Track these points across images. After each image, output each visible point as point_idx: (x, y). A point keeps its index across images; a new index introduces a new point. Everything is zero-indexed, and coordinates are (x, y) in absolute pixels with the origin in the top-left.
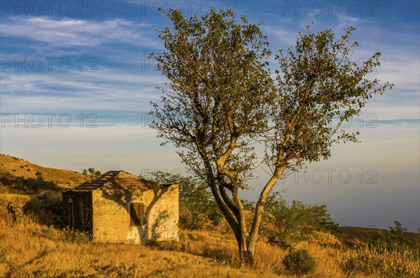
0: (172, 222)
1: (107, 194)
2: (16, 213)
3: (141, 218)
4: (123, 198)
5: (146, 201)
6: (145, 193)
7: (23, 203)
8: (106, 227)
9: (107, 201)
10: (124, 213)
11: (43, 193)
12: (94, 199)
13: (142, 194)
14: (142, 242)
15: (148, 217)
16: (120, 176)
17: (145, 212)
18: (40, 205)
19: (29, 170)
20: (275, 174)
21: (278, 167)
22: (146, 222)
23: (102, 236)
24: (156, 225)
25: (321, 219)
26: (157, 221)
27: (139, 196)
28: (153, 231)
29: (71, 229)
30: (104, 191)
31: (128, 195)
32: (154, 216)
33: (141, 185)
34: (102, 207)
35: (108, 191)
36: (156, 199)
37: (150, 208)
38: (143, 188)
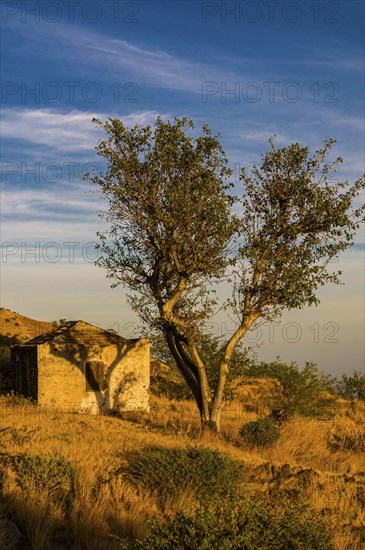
0: (141, 388)
1: (56, 350)
3: (100, 381)
4: (77, 355)
5: (107, 360)
6: (106, 349)
8: (55, 392)
9: (56, 359)
10: (77, 375)
12: (40, 356)
13: (102, 351)
14: (101, 411)
15: (109, 380)
16: (78, 327)
17: (105, 373)
20: (243, 325)
21: (246, 315)
22: (106, 386)
23: (49, 403)
24: (119, 390)
26: (121, 385)
27: (97, 353)
28: (116, 398)
29: (15, 394)
30: (52, 346)
31: (84, 352)
32: (117, 379)
33: (103, 339)
34: (50, 367)
35: (57, 346)
36: (120, 357)
37: (112, 368)
38: (104, 342)
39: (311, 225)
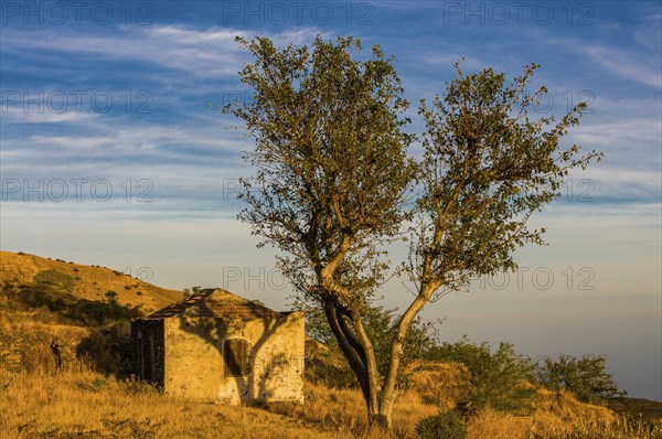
0: (293, 372)
1: (188, 324)
2: (62, 355)
3: (242, 364)
4: (214, 332)
5: (251, 337)
6: (249, 324)
7: (76, 340)
8: (186, 377)
9: (188, 336)
10: (214, 356)
11: (111, 325)
12: (167, 332)
13: (245, 326)
14: (243, 401)
15: (253, 362)
16: (215, 296)
17: (249, 354)
18: (104, 344)
19: (139, 294)
20: (421, 295)
21: (425, 282)
22: (249, 370)
23: (179, 391)
24: (266, 376)
25: (594, 381)
26: (268, 369)
27: (238, 329)
28: (262, 385)
29: (136, 379)
30: (183, 320)
31: (222, 327)
32: (263, 361)
33: (246, 311)
34: (180, 345)
35: (189, 320)
36: (267, 334)
37: (257, 348)
38: (248, 316)
39: (507, 172)
